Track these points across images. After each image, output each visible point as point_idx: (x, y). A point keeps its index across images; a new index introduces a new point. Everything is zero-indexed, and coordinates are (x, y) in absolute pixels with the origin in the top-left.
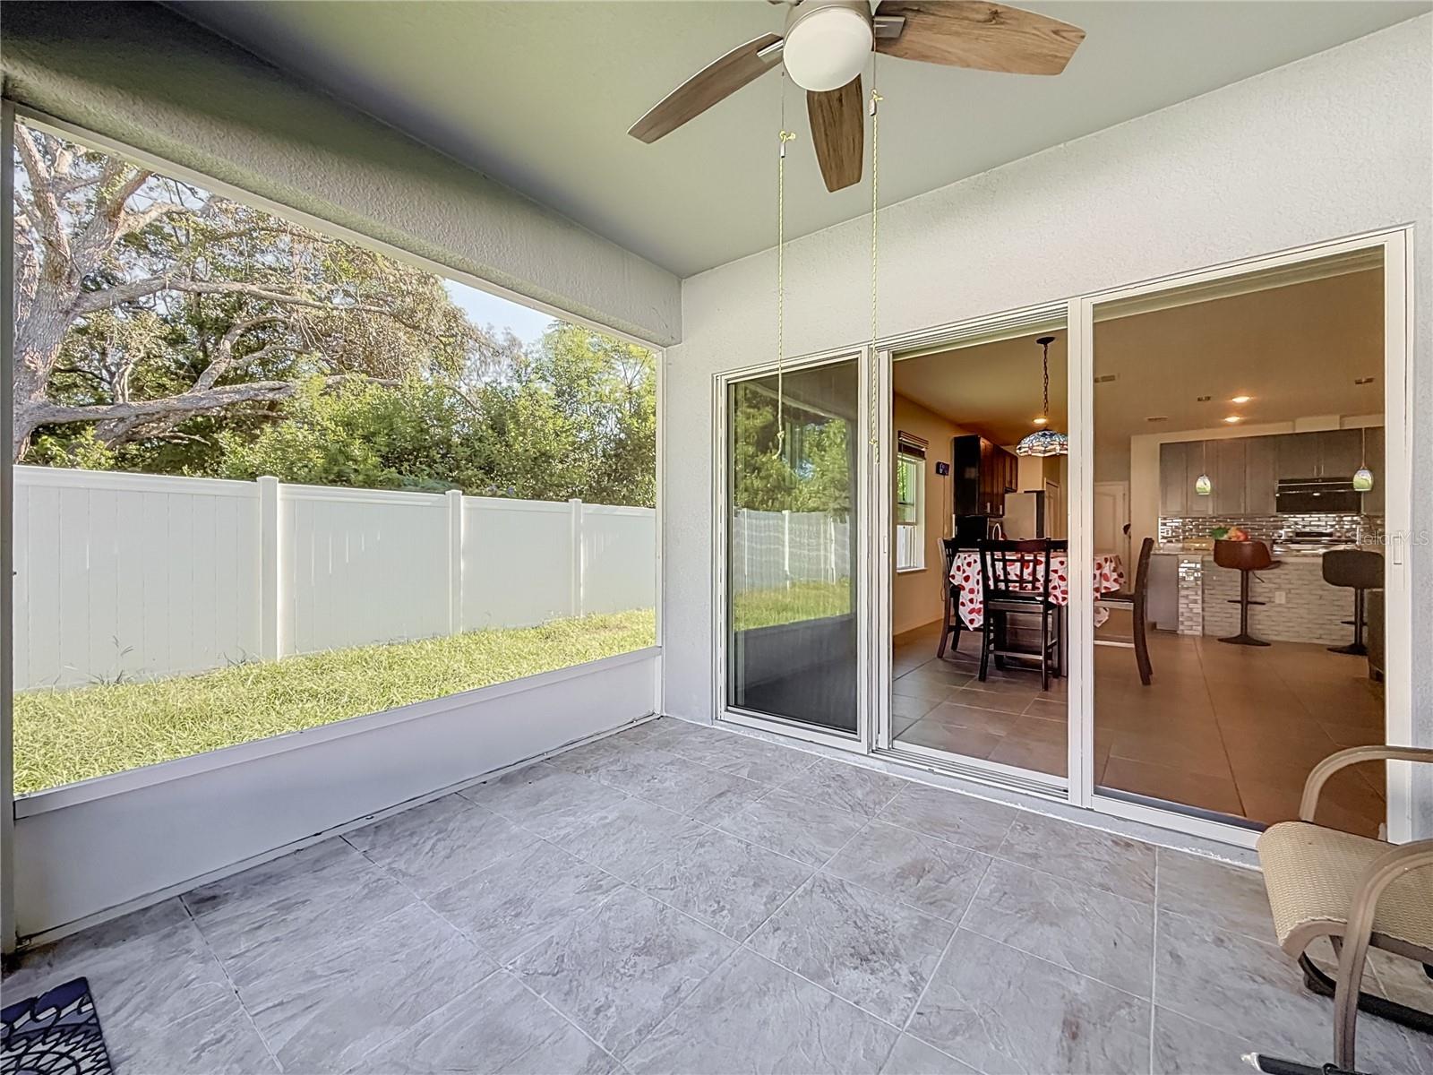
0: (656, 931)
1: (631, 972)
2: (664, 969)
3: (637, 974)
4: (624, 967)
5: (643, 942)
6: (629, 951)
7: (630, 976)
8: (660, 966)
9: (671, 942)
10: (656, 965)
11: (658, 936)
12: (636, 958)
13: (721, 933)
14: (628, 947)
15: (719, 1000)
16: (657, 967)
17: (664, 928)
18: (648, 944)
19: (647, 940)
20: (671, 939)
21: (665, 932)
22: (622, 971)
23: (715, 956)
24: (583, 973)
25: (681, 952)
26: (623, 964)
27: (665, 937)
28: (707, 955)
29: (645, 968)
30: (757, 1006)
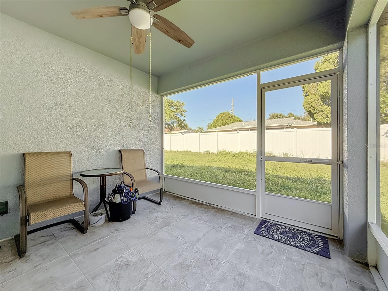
0: (186, 273)
1: (191, 260)
2: (183, 261)
3: (190, 259)
4: (194, 261)
5: (189, 269)
6: (193, 266)
7: (191, 259)
8: (184, 262)
9: (181, 269)
10: (185, 262)
11: (185, 271)
12: (191, 264)
13: (165, 272)
14: (194, 267)
15: (170, 254)
16: (185, 261)
17: (183, 274)
18: (188, 268)
19: (188, 269)
20: (181, 270)
21: (183, 272)
22: (194, 260)
23: (168, 265)
24: (204, 260)
25: (178, 266)
26: (194, 262)
27: (183, 271)
28: (171, 265)
29: (188, 261)
30: (161, 253)
